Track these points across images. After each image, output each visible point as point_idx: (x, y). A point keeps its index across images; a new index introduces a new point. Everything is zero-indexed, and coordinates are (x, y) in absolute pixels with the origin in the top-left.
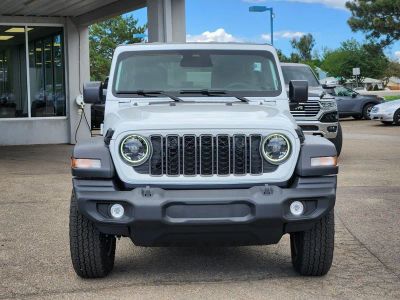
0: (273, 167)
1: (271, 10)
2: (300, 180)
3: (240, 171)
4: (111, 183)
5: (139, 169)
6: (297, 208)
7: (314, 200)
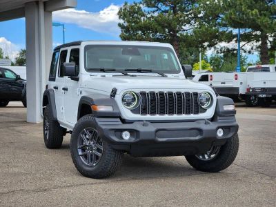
0: (204, 110)
1: (63, 25)
2: (218, 118)
3: (188, 112)
4: (118, 120)
5: (134, 111)
6: (220, 132)
7: (229, 128)
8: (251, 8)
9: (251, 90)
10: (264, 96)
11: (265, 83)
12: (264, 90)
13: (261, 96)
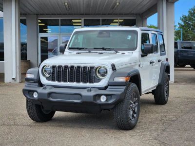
0: (99, 80)
2: (109, 87)
3: (84, 81)
4: (37, 84)
5: (48, 79)
6: (103, 98)
7: (110, 95)
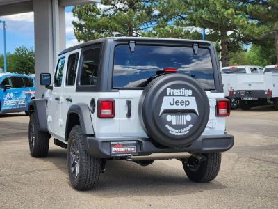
1: (4, 22)
8: (225, 7)
9: (234, 93)
10: (250, 99)
11: (250, 85)
12: (249, 93)
13: (246, 99)
